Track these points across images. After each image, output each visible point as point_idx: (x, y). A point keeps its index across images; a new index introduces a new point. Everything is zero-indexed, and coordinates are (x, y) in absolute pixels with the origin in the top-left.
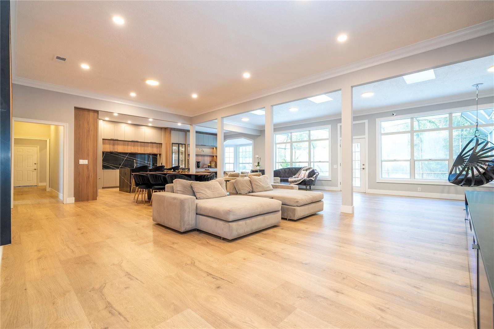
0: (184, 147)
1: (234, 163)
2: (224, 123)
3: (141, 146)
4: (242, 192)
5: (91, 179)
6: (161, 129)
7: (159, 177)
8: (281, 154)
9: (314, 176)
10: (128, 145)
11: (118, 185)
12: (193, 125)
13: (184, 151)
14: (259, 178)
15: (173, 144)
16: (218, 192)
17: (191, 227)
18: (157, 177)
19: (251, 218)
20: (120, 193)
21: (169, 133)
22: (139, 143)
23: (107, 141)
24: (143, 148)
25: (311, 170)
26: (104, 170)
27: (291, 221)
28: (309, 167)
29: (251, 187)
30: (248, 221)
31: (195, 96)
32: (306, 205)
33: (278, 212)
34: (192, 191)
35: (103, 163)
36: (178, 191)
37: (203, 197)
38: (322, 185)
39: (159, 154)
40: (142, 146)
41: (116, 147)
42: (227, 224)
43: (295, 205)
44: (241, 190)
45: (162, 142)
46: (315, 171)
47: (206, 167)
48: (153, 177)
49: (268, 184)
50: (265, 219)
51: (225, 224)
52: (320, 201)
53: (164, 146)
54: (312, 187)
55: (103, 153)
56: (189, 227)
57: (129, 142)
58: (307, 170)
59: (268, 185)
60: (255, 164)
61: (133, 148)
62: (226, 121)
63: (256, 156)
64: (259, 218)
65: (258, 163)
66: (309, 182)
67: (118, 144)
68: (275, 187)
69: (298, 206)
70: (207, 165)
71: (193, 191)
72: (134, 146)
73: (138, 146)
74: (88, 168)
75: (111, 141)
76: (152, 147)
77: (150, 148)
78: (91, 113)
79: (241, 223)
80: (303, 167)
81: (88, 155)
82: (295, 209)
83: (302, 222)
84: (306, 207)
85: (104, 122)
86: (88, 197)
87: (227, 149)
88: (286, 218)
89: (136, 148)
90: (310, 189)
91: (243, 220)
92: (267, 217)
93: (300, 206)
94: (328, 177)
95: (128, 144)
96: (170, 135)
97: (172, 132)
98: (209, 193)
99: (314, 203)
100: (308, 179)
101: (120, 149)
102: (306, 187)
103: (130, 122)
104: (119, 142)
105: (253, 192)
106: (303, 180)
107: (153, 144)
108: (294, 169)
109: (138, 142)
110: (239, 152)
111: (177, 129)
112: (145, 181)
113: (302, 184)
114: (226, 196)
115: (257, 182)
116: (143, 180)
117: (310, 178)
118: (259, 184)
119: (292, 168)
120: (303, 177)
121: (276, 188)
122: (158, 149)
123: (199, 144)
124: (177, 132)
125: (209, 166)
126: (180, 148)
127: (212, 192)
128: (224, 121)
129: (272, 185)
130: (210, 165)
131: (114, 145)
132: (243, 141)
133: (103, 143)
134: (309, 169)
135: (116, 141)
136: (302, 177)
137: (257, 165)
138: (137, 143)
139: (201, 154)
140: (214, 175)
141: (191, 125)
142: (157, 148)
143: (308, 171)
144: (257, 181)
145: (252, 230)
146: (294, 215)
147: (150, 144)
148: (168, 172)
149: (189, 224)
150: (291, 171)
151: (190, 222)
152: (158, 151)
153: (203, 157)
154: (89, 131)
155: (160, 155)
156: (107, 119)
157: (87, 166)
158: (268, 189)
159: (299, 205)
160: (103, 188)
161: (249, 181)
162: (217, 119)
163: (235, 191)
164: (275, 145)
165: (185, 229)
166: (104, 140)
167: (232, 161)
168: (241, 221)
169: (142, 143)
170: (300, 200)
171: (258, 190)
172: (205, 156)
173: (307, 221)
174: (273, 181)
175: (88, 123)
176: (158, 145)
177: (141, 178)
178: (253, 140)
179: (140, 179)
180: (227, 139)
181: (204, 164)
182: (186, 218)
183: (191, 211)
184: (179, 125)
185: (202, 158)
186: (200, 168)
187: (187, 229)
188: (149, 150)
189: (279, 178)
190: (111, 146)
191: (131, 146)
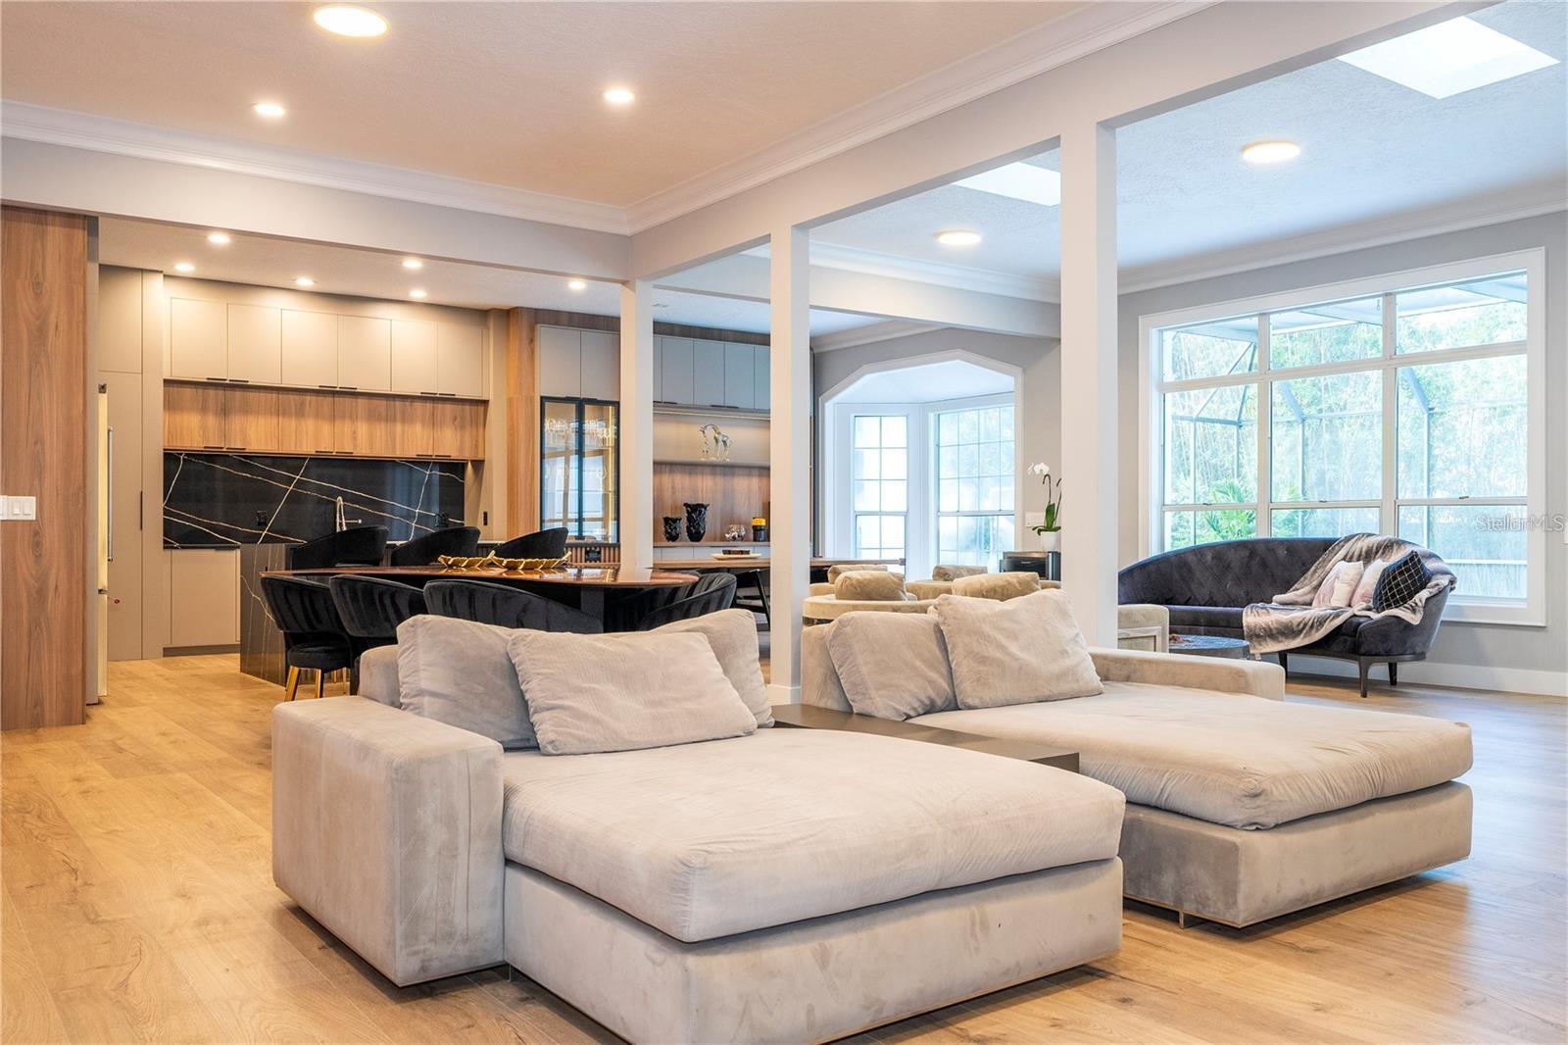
0: (612, 420)
1: (906, 515)
2: (813, 261)
3: (372, 417)
4: (881, 704)
5: (56, 605)
6: (481, 315)
7: (387, 602)
8: (1215, 454)
9: (1417, 598)
10: (300, 413)
11: (234, 637)
12: (639, 284)
13: (611, 443)
14: (1005, 614)
15: (547, 405)
16: (690, 705)
17: (463, 950)
18: (376, 597)
19: (866, 919)
20: (244, 684)
21: (525, 342)
22: (362, 402)
23: (188, 391)
24: (380, 430)
25: (1397, 556)
26: (174, 552)
27: (1208, 931)
28: (1390, 536)
29: (944, 671)
30: (844, 942)
31: (619, 96)
32: (1334, 818)
33: (1092, 871)
34: (510, 694)
35: (166, 512)
36: (421, 693)
37: (580, 739)
38: (1479, 659)
39: (472, 461)
40: (379, 419)
41: (237, 422)
42: (675, 964)
43: (1236, 815)
44: (873, 693)
45: (488, 394)
46: (1430, 565)
47: (742, 538)
48: (354, 598)
49: (1064, 653)
50: (985, 926)
51: (658, 957)
52: (1448, 784)
53: (496, 416)
54: (1406, 670)
55: (170, 458)
56: (448, 957)
57: (308, 398)
58: (1368, 556)
59: (1068, 662)
60: (1029, 515)
61: (326, 428)
62: (824, 252)
63: (1037, 468)
64: (939, 919)
65: (1051, 511)
66: (1385, 638)
67: (246, 410)
68: (1112, 672)
69: (1259, 828)
70: (747, 524)
71: (522, 694)
72: (333, 418)
73: (353, 418)
74: (37, 543)
75: (212, 392)
76: (433, 422)
77: (418, 428)
78: (50, 229)
79: (780, 953)
80: (1340, 535)
81: (38, 469)
82: (1233, 849)
83: (1293, 947)
84: (1330, 833)
85: (176, 290)
86: (36, 705)
87: (867, 431)
88: (1168, 903)
89: (345, 427)
90: (1393, 682)
91: (798, 934)
92: (1001, 908)
93: (1277, 826)
94: (1523, 606)
95: (302, 404)
96: (533, 352)
97: (544, 332)
98: (627, 711)
99: (1391, 804)
100: (1375, 616)
101: (257, 434)
102: (1364, 671)
103: (305, 282)
104: (252, 395)
105: (957, 708)
106: (1338, 622)
107: (440, 406)
108: (1282, 552)
109: (353, 394)
110: (938, 446)
111: (571, 315)
112: (320, 622)
113: (1335, 647)
114: (750, 734)
115: (988, 638)
116: (307, 616)
117: (1387, 612)
118: (998, 654)
119: (1270, 545)
120: (1342, 603)
121: (1128, 679)
122: (467, 434)
123: (699, 402)
124: (572, 334)
125: (757, 529)
126: (591, 425)
127: (652, 704)
128: (811, 249)
129: (1094, 657)
130: (763, 522)
131: (224, 412)
132: (957, 375)
133: (170, 405)
134: (1387, 547)
135: (238, 394)
136: (1335, 603)
137: (1041, 521)
138: (348, 400)
139: (713, 459)
140: (724, 589)
141: (624, 283)
142: (462, 427)
143: (1379, 565)
144: (987, 629)
145: (879, 1011)
146: (1230, 890)
147: (418, 405)
148: (456, 564)
149: (450, 936)
150: (1264, 564)
151: (459, 920)
152: (468, 444)
153: (725, 475)
154: (41, 332)
155: (478, 465)
156: (185, 267)
157: (34, 531)
158: (1065, 687)
159: (1271, 821)
160: (170, 652)
161: (931, 630)
162: (766, 239)
163: (836, 694)
164: (1155, 397)
165: (423, 969)
166: (174, 390)
167: (896, 497)
168: (788, 937)
169: (375, 402)
170: (1274, 778)
171: (988, 695)
172: (737, 471)
173: (1328, 943)
174: (1114, 631)
175: (37, 285)
176: (467, 408)
177: (294, 599)
178: (1019, 370)
179: (290, 608)
180: (865, 367)
181: (730, 520)
182: (426, 891)
183: (462, 839)
184: (577, 291)
185: (720, 481)
186: (702, 542)
187: (436, 964)
188: (414, 440)
189: (1163, 611)
190: (212, 421)
191: (318, 415)
